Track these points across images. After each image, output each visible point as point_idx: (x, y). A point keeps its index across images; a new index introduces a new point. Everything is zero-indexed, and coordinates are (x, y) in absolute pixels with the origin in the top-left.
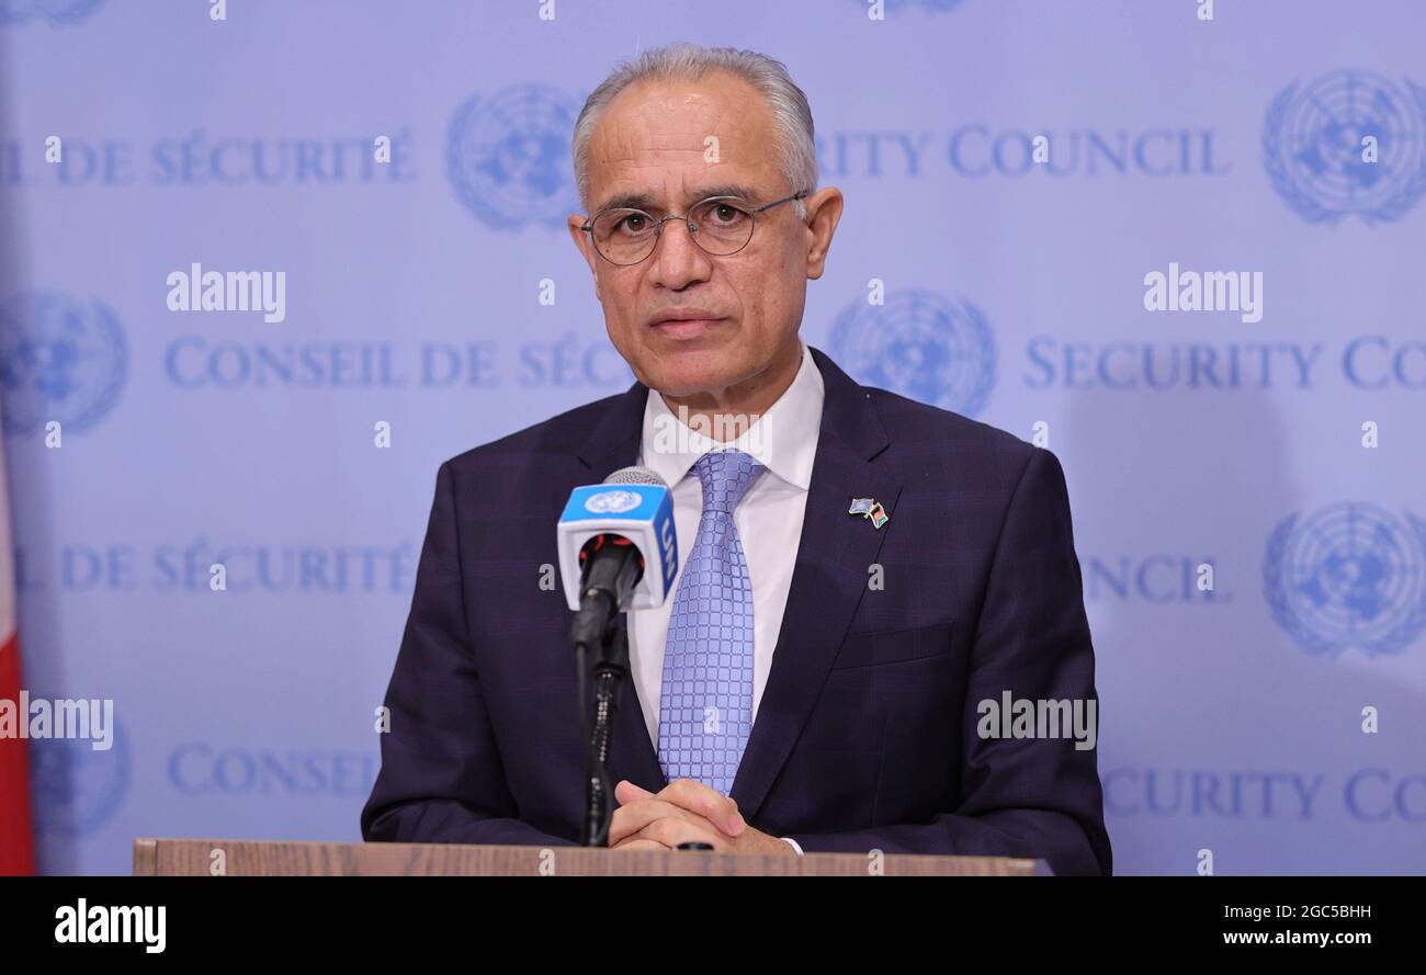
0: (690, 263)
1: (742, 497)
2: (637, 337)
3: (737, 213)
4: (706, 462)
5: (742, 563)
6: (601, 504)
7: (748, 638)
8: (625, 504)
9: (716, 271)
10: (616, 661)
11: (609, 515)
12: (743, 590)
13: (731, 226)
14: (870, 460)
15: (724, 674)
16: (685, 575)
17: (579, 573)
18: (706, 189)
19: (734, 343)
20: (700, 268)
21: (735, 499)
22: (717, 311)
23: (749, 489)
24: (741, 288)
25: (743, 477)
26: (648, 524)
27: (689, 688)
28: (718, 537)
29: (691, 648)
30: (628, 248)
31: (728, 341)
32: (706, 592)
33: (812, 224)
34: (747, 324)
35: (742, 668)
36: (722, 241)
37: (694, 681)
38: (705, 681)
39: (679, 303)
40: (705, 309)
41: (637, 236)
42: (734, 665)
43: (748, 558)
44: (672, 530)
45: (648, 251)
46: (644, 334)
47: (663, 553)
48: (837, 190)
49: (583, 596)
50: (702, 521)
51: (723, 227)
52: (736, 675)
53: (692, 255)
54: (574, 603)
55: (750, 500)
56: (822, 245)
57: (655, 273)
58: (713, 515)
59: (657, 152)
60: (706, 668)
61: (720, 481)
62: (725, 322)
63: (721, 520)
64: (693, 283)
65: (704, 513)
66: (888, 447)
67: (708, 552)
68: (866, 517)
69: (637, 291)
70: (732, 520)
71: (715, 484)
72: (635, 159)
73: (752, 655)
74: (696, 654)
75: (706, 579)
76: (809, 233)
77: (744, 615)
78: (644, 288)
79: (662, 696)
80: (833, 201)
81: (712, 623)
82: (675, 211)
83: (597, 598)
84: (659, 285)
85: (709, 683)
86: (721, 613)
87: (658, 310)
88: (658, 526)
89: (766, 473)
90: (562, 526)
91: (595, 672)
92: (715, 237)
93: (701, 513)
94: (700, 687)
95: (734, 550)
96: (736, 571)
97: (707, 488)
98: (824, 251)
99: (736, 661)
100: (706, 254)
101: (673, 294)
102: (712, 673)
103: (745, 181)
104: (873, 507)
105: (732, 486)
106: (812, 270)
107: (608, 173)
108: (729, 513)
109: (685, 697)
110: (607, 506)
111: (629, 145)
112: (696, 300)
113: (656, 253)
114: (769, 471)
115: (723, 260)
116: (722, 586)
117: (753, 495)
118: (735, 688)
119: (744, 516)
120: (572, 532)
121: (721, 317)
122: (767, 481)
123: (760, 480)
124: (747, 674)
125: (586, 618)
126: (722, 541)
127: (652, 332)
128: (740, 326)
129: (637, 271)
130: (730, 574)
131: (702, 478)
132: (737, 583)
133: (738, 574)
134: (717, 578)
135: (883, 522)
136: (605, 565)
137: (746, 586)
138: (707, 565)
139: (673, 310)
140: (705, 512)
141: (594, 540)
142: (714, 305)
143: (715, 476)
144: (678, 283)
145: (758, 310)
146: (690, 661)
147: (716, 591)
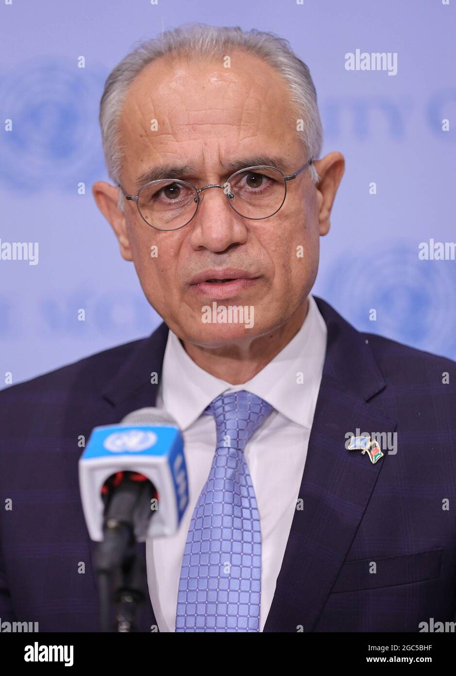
0: (231, 227)
1: (253, 434)
2: (176, 296)
3: (264, 180)
4: (220, 403)
5: (251, 495)
6: (119, 443)
7: (256, 564)
8: (142, 442)
9: (252, 235)
10: (136, 584)
11: (127, 453)
12: (252, 519)
13: (261, 192)
14: (368, 401)
15: (234, 597)
16: (200, 506)
17: (100, 506)
18: (240, 160)
19: (267, 299)
20: (238, 231)
21: (246, 437)
22: (252, 270)
23: (258, 428)
24: (274, 248)
25: (253, 417)
26: (161, 460)
27: (201, 609)
28: (230, 472)
29: (204, 572)
30: (169, 215)
31: (262, 299)
32: (218, 522)
33: (320, 187)
34: (277, 282)
35: (250, 592)
36: (254, 205)
37: (207, 603)
38: (217, 603)
39: (220, 264)
40: (243, 269)
41: (175, 203)
42: (243, 588)
43: (257, 490)
44: (184, 466)
45: (188, 217)
46: (183, 291)
47: (176, 487)
48: (340, 154)
49: (105, 528)
50: (215, 456)
51: (255, 193)
52: (244, 598)
53: (231, 220)
54: (96, 533)
55: (259, 438)
56: (328, 204)
57: (197, 237)
58: (225, 452)
59: (194, 126)
60: (217, 591)
61: (233, 420)
62: (259, 280)
63: (232, 456)
64: (233, 246)
65: (217, 450)
66: (384, 388)
67: (220, 485)
68: (363, 453)
69: (177, 254)
70: (243, 456)
71: (228, 423)
72: (174, 134)
73: (260, 580)
74: (208, 578)
75: (218, 509)
76: (319, 194)
77: (252, 543)
78: (185, 252)
79: (178, 616)
80: (338, 166)
81: (223, 550)
82: (213, 181)
83: (117, 529)
84: (201, 248)
85: (220, 605)
86: (232, 540)
87: (200, 271)
88: (171, 462)
89: (273, 414)
90: (85, 464)
91: (116, 597)
92: (248, 202)
93: (214, 449)
94: (212, 609)
95: (244, 483)
96: (245, 503)
97: (220, 427)
98: (330, 210)
99: (245, 585)
100: (242, 218)
101: (213, 256)
102: (223, 597)
103: (273, 151)
104: (369, 444)
105: (243, 425)
106: (323, 226)
107: (146, 147)
108: (239, 450)
109: (198, 618)
110: (124, 444)
111: (167, 121)
112: (234, 262)
113: (196, 219)
114: (277, 412)
115: (256, 224)
116: (233, 516)
117: (263, 433)
118: (244, 610)
119: (253, 452)
120: (93, 470)
121: (257, 275)
122: (275, 420)
123: (268, 420)
124: (254, 597)
125: (108, 548)
126: (233, 476)
127: (192, 291)
128: (271, 284)
129: (177, 235)
130: (240, 505)
131: (216, 417)
132: (246, 514)
133: (247, 505)
134: (228, 509)
135: (378, 457)
136: (124, 499)
137: (255, 516)
138: (219, 497)
139: (215, 271)
140: (219, 448)
141: (113, 477)
142: (251, 265)
143: (228, 416)
144: (220, 246)
145: (286, 268)
146: (203, 585)
147: (227, 521)
